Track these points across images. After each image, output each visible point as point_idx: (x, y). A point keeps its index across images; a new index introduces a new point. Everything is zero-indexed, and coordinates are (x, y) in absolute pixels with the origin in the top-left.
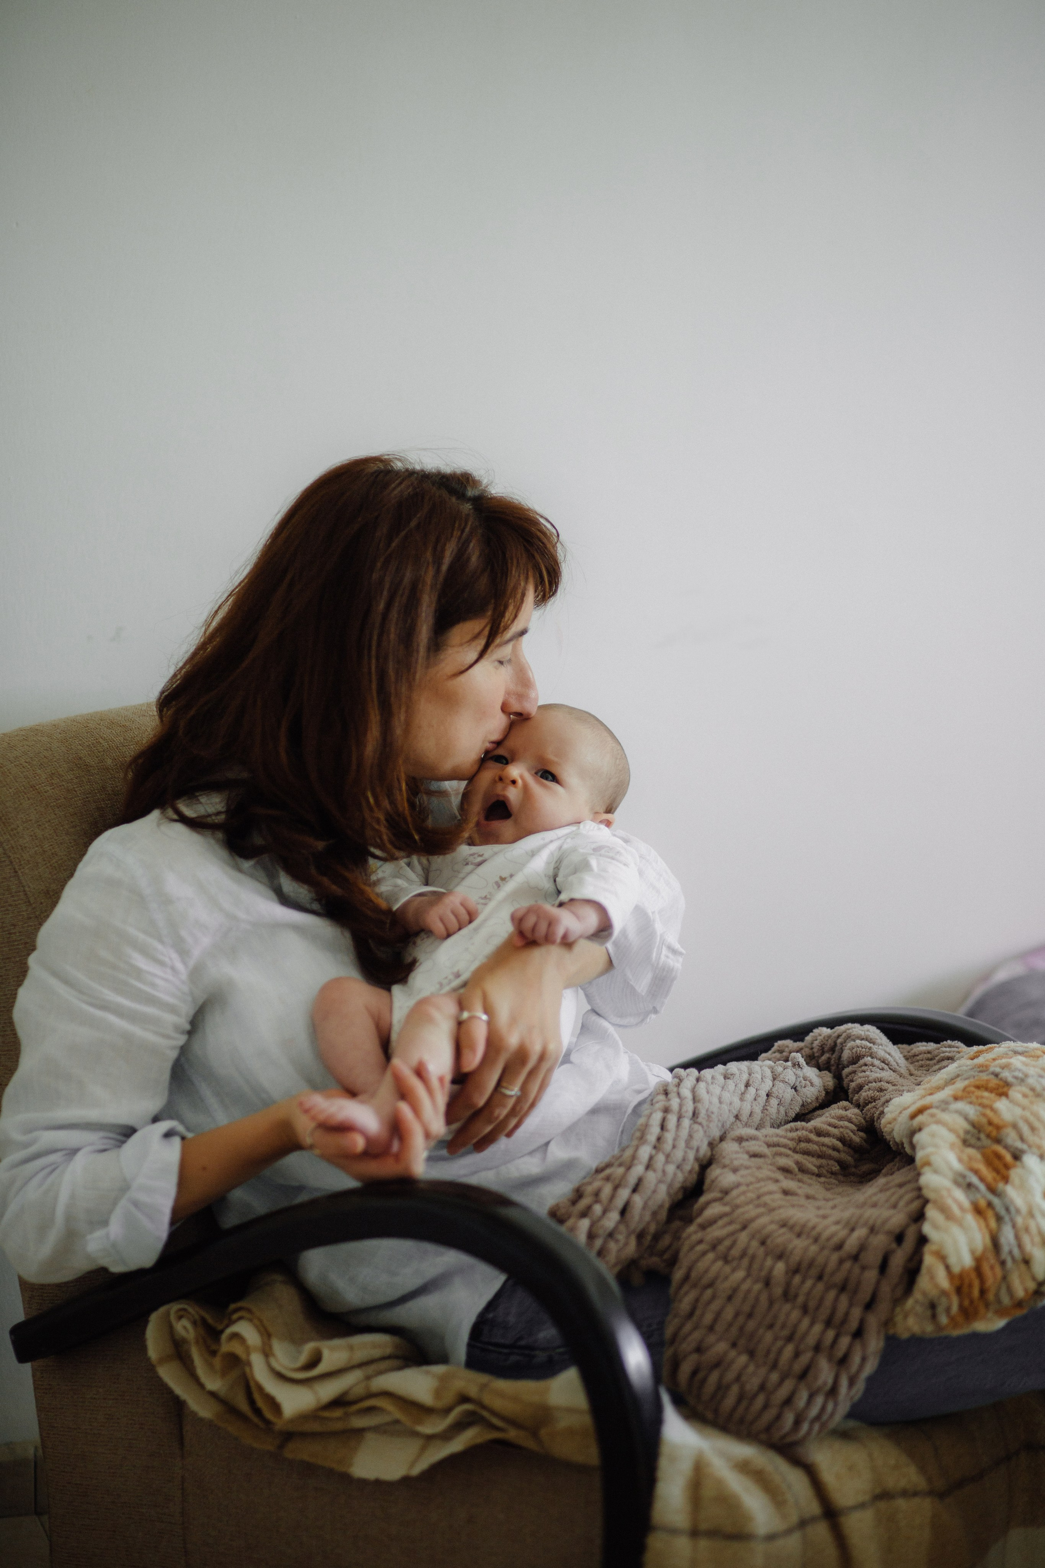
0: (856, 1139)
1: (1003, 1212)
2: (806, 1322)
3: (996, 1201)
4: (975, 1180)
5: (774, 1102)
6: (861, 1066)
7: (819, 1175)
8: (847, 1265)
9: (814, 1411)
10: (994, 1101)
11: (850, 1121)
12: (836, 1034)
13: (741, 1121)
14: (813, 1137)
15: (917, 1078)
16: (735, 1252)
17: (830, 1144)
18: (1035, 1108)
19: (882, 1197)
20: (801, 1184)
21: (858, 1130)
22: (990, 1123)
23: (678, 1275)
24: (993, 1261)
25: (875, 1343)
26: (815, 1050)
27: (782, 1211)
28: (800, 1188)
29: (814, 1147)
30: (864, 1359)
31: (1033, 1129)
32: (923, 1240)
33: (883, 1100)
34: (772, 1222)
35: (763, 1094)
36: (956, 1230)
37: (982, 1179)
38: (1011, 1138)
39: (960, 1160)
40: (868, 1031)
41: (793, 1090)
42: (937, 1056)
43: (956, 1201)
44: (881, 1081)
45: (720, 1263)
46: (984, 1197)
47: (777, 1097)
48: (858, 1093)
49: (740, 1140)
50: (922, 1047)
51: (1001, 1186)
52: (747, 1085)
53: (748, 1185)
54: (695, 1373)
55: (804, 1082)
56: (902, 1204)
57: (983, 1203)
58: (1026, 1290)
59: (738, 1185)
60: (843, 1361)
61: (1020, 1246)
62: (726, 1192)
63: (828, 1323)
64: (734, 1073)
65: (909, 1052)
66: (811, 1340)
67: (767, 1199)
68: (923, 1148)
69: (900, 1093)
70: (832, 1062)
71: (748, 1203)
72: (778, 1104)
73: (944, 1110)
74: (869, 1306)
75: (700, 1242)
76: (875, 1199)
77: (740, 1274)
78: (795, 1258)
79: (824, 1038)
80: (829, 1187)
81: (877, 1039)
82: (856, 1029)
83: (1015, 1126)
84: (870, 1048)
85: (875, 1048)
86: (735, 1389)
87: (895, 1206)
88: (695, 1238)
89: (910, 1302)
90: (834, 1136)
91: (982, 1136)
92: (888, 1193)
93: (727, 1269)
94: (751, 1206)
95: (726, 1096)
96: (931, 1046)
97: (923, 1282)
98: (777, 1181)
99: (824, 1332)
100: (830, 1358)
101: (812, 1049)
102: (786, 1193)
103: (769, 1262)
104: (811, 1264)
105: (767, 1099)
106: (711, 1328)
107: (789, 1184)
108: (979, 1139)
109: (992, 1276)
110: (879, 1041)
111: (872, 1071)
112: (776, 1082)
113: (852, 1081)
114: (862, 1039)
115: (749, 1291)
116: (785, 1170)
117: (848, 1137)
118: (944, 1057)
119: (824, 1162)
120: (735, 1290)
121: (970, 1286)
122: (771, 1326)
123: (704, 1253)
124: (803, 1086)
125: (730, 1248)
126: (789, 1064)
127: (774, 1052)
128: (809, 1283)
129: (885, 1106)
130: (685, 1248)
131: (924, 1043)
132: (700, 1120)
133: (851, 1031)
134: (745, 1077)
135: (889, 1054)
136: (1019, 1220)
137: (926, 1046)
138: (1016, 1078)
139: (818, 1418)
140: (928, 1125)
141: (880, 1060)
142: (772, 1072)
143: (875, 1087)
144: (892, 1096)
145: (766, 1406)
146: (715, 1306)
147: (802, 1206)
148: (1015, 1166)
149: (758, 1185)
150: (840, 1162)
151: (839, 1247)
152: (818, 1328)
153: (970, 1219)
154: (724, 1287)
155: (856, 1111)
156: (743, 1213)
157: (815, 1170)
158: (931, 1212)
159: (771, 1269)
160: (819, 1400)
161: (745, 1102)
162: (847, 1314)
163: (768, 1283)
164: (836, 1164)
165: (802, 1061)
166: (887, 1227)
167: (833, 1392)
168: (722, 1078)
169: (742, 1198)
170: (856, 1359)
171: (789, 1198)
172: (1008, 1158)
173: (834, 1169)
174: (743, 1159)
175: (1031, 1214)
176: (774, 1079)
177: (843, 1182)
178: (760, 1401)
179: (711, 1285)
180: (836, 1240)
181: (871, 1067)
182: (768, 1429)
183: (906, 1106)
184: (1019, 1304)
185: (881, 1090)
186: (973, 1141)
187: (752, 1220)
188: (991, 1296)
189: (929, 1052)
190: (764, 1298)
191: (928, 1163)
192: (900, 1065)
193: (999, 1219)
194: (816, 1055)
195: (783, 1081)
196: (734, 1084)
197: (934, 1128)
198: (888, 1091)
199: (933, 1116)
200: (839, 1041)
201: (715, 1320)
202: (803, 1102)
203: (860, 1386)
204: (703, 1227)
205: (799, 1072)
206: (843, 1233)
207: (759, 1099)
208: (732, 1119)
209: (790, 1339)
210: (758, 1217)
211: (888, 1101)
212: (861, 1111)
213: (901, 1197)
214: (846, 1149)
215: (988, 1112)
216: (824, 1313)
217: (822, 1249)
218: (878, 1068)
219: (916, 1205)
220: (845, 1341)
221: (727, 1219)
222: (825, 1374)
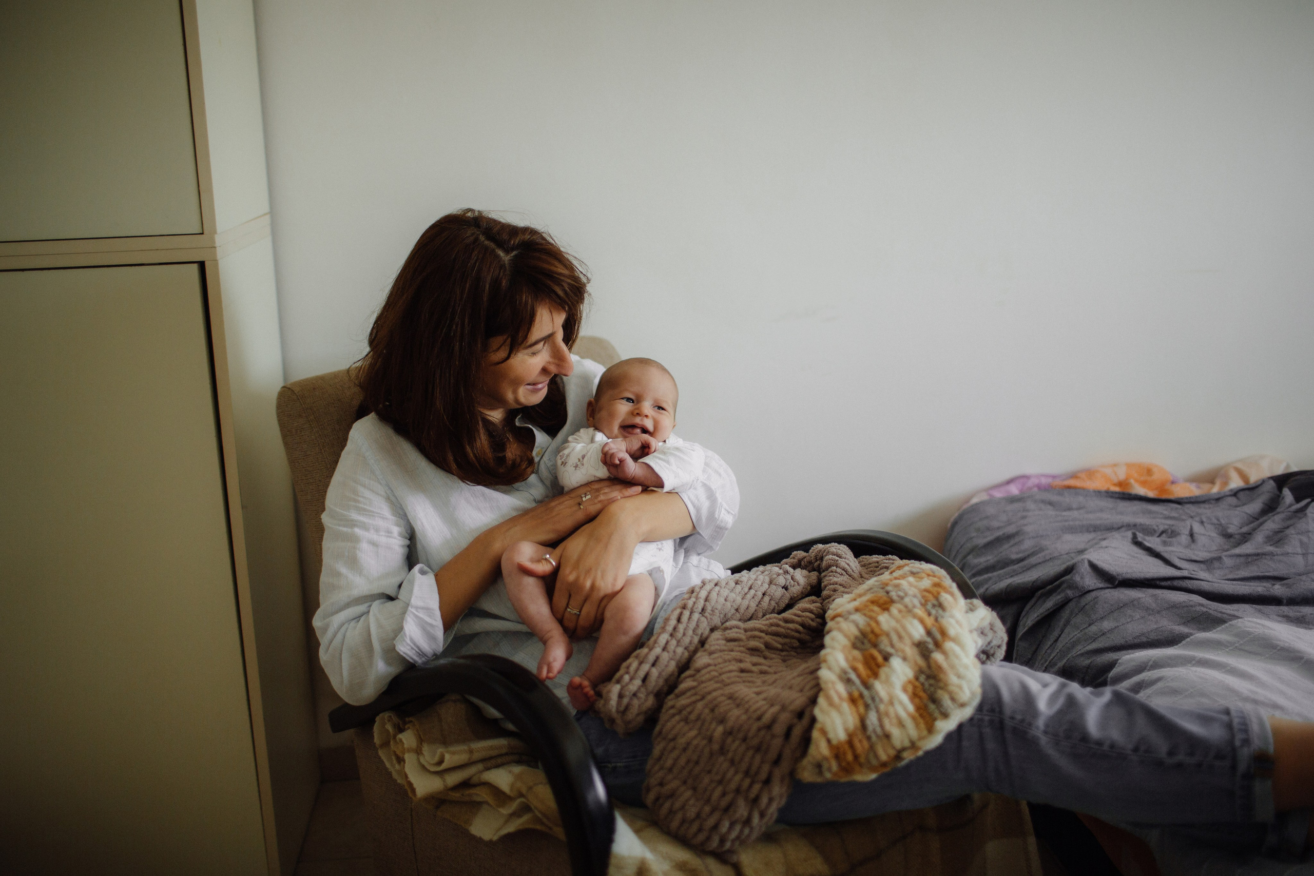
0: (813, 624)
1: (869, 701)
2: (732, 771)
3: (866, 693)
4: (853, 676)
5: (767, 599)
6: (830, 573)
7: (782, 650)
8: (763, 733)
9: (734, 835)
10: (878, 614)
12: (823, 549)
13: (739, 613)
14: (781, 623)
16: (693, 717)
17: (793, 628)
18: (905, 622)
21: (816, 618)
22: (873, 632)
24: (860, 736)
25: (779, 791)
26: (812, 558)
27: (732, 686)
28: (758, 665)
29: (782, 630)
30: (771, 800)
31: (900, 637)
32: (813, 720)
33: (833, 598)
34: (722, 695)
35: (760, 594)
36: (834, 714)
37: (859, 676)
38: (885, 645)
39: (847, 659)
40: (841, 548)
41: (784, 589)
43: (837, 692)
44: (836, 584)
45: (682, 724)
46: (858, 689)
47: (769, 595)
49: (727, 629)
51: (871, 680)
52: (750, 588)
53: (715, 666)
54: (657, 799)
55: (793, 583)
56: (804, 689)
57: (856, 694)
58: (888, 756)
59: (709, 665)
60: (756, 800)
61: (882, 726)
62: (698, 671)
63: (747, 773)
65: (864, 562)
66: (733, 786)
67: (724, 677)
69: (841, 596)
70: (817, 568)
71: (710, 680)
72: (770, 600)
73: (846, 620)
74: (777, 762)
75: (673, 707)
78: (730, 724)
79: (818, 551)
81: (844, 554)
82: (834, 547)
83: (888, 635)
84: (838, 561)
85: (842, 561)
86: (679, 816)
87: (801, 691)
88: (670, 703)
89: (805, 763)
90: (797, 623)
91: (866, 641)
93: (686, 728)
94: (712, 682)
96: (880, 558)
97: (812, 750)
98: (739, 661)
99: (742, 780)
100: (746, 799)
102: (743, 670)
103: (714, 725)
104: (739, 730)
105: (762, 598)
106: (670, 770)
107: (750, 662)
108: (863, 643)
109: (861, 746)
110: (844, 556)
111: (834, 577)
112: (772, 585)
114: (834, 555)
115: (696, 746)
116: (754, 651)
118: (883, 567)
119: (787, 640)
120: (688, 744)
121: (845, 754)
122: (709, 772)
123: (674, 715)
124: (792, 585)
125: (690, 713)
126: (782, 572)
128: (737, 743)
129: (832, 603)
131: (875, 556)
132: (707, 614)
133: (831, 547)
135: (848, 565)
136: (882, 707)
137: (877, 558)
138: (899, 596)
139: (738, 837)
141: (842, 568)
142: (770, 579)
143: (832, 588)
144: (838, 597)
145: (700, 830)
146: (674, 755)
147: (749, 683)
148: (884, 666)
149: (723, 666)
150: (799, 640)
151: (759, 718)
152: (738, 778)
153: (846, 707)
154: (682, 741)
155: (818, 604)
156: (705, 687)
157: (779, 646)
158: (821, 700)
159: (714, 730)
160: (738, 828)
161: (745, 601)
162: (759, 768)
163: (710, 739)
164: (797, 642)
165: (789, 570)
166: (792, 707)
167: (747, 822)
169: (707, 676)
170: (764, 800)
171: (743, 675)
172: (880, 659)
173: (795, 645)
174: (721, 644)
175: (891, 703)
176: (770, 583)
178: (695, 827)
179: (674, 739)
180: (759, 713)
181: (834, 573)
182: (703, 844)
183: (837, 608)
184: (884, 765)
185: (833, 591)
186: (859, 645)
187: (710, 693)
188: (862, 760)
189: (877, 563)
190: (707, 751)
191: (825, 661)
192: (855, 572)
193: (867, 706)
195: (775, 585)
197: (836, 632)
198: (838, 592)
199: (838, 623)
200: (824, 554)
201: (674, 765)
202: (790, 596)
204: (678, 696)
205: (788, 577)
206: (765, 708)
207: (756, 598)
208: (733, 611)
209: (720, 782)
210: (714, 690)
211: (835, 600)
213: (806, 684)
214: (805, 631)
215: (873, 624)
216: (744, 766)
217: (749, 719)
218: (839, 574)
219: (813, 692)
221: (693, 691)
222: (742, 810)
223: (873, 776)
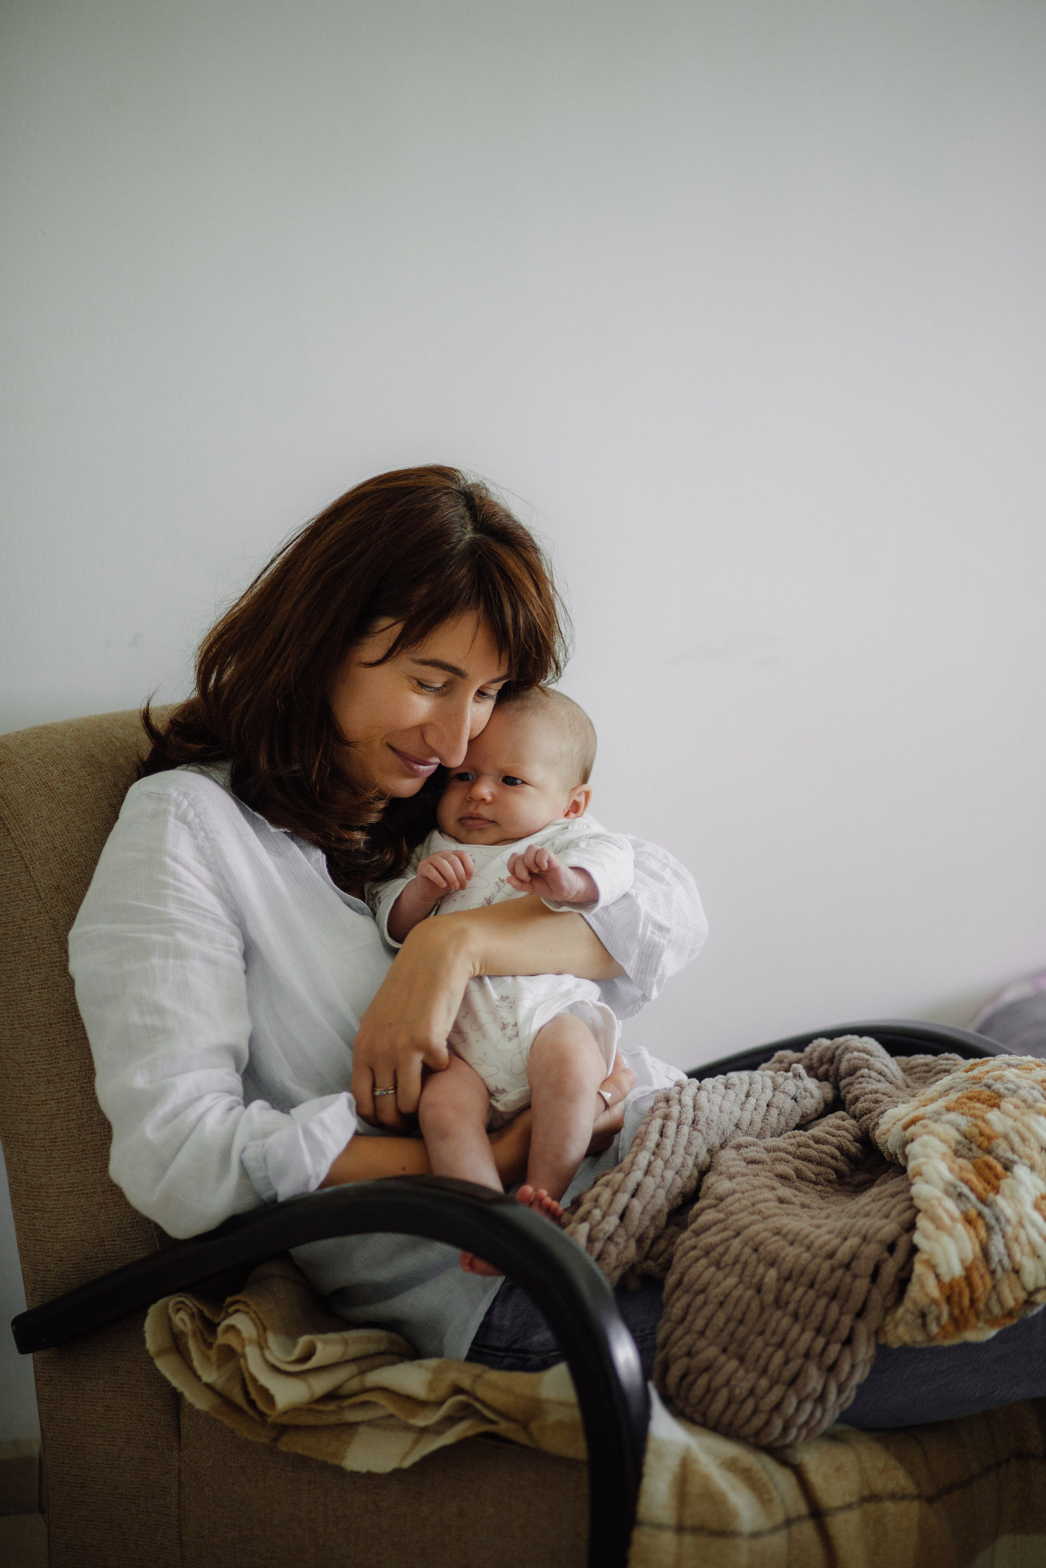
0: (853, 1149)
1: (993, 1222)
2: (796, 1329)
3: (986, 1211)
4: (966, 1190)
5: (774, 1112)
6: (858, 1078)
7: (818, 1182)
8: (839, 1273)
9: (802, 1418)
10: (986, 1112)
11: (847, 1130)
12: (834, 1046)
13: (741, 1129)
14: (813, 1144)
15: (914, 1090)
16: (728, 1259)
17: (826, 1150)
18: (1026, 1119)
19: (875, 1206)
20: (797, 1193)
21: (854, 1141)
22: (982, 1134)
23: (671, 1280)
24: (983, 1270)
25: (864, 1351)
26: (814, 1061)
27: (776, 1219)
28: (796, 1196)
29: (812, 1154)
30: (853, 1366)
31: (1024, 1140)
32: (914, 1249)
33: (878, 1111)
34: (765, 1230)
35: (764, 1105)
36: (945, 1239)
37: (972, 1190)
38: (1002, 1149)
39: (951, 1170)
40: (866, 1043)
41: (793, 1101)
42: (934, 1069)
43: (946, 1211)
44: (877, 1093)
45: (712, 1269)
46: (974, 1207)
47: (777, 1107)
48: (854, 1104)
49: (738, 1147)
50: (920, 1059)
51: (991, 1196)
52: (748, 1095)
53: (743, 1193)
54: (683, 1377)
55: (804, 1093)
56: (894, 1213)
57: (973, 1213)
58: (1016, 1300)
59: (734, 1192)
60: (832, 1369)
61: (1010, 1256)
62: (721, 1199)
63: (818, 1331)
64: (735, 1083)
65: (907, 1064)
66: (801, 1347)
67: (761, 1206)
68: (915, 1159)
69: (895, 1104)
70: (831, 1073)
72: (778, 1114)
73: (936, 1121)
74: (860, 1314)
75: (694, 1247)
76: (867, 1208)
77: (732, 1280)
78: (787, 1266)
79: (823, 1049)
80: (823, 1194)
81: (874, 1051)
82: (854, 1041)
83: (1006, 1137)
84: (867, 1060)
85: (872, 1060)
86: (724, 1393)
87: (887, 1216)
88: (688, 1244)
89: (901, 1311)
90: (832, 1145)
91: (973, 1146)
92: (881, 1203)
93: (720, 1275)
94: (746, 1213)
95: (727, 1105)
96: (929, 1058)
97: (913, 1291)
98: (773, 1189)
99: (813, 1340)
100: (820, 1365)
101: (811, 1059)
102: (781, 1201)
103: (761, 1269)
104: (802, 1272)
105: (768, 1109)
106: (702, 1333)
107: (785, 1192)
108: (970, 1149)
109: (982, 1287)
110: (876, 1053)
111: (868, 1083)
112: (777, 1093)
113: (849, 1092)
114: (860, 1051)
115: (740, 1298)
116: (783, 1177)
117: (846, 1146)
118: (940, 1069)
119: (821, 1168)
120: (726, 1296)
121: (960, 1295)
122: (762, 1333)
123: (697, 1259)
124: (803, 1097)
125: (723, 1255)
126: (790, 1074)
127: (774, 1063)
128: (800, 1291)
129: (879, 1118)
130: (679, 1254)
131: (922, 1056)
132: (699, 1127)
133: (849, 1043)
134: (746, 1087)
135: (886, 1066)
136: (1009, 1230)
137: (924, 1059)
138: (1008, 1089)
139: (806, 1423)
140: (920, 1136)
141: (876, 1071)
142: (773, 1083)
143: (871, 1099)
144: (886, 1108)
145: (755, 1412)
146: (707, 1311)
147: (796, 1215)
148: (1006, 1177)
149: (753, 1193)
150: (836, 1171)
151: (831, 1255)
152: (808, 1335)
153: (960, 1228)
154: (716, 1293)
155: (853, 1122)
156: (738, 1220)
157: (814, 1176)
158: (922, 1222)
159: (763, 1276)
160: (808, 1407)
161: (745, 1112)
162: (837, 1322)
163: (759, 1290)
164: (833, 1173)
165: (803, 1072)
166: (879, 1237)
167: (822, 1398)
168: (723, 1088)
169: (737, 1205)
170: (846, 1367)
171: (784, 1206)
172: (999, 1168)
173: (831, 1177)
174: (740, 1166)
175: (1021, 1225)
176: (775, 1089)
177: (838, 1191)
178: (749, 1405)
179: (703, 1291)
180: (828, 1248)
181: (867, 1079)
182: (757, 1434)
183: (899, 1117)
184: (1010, 1314)
185: (877, 1101)
186: (964, 1152)
187: (746, 1227)
188: (981, 1306)
189: (927, 1065)
190: (755, 1306)
191: (920, 1174)
192: (897, 1077)
193: (989, 1228)
194: (815, 1066)
195: (783, 1092)
196: (735, 1095)
197: (926, 1138)
198: (884, 1102)
199: (925, 1126)
200: (838, 1052)
201: (706, 1326)
202: (803, 1113)
203: (850, 1393)
204: (697, 1233)
205: (799, 1083)
206: (835, 1242)
207: (759, 1109)
208: (733, 1128)
209: (780, 1345)
210: (752, 1224)
211: (883, 1113)
212: (858, 1122)
213: (894, 1207)
214: (843, 1158)
215: (980, 1123)
216: (814, 1321)
217: (814, 1257)
218: (875, 1079)
219: (908, 1215)
220: (834, 1349)
221: (720, 1226)
222: (814, 1380)
223: (991, 1333)
